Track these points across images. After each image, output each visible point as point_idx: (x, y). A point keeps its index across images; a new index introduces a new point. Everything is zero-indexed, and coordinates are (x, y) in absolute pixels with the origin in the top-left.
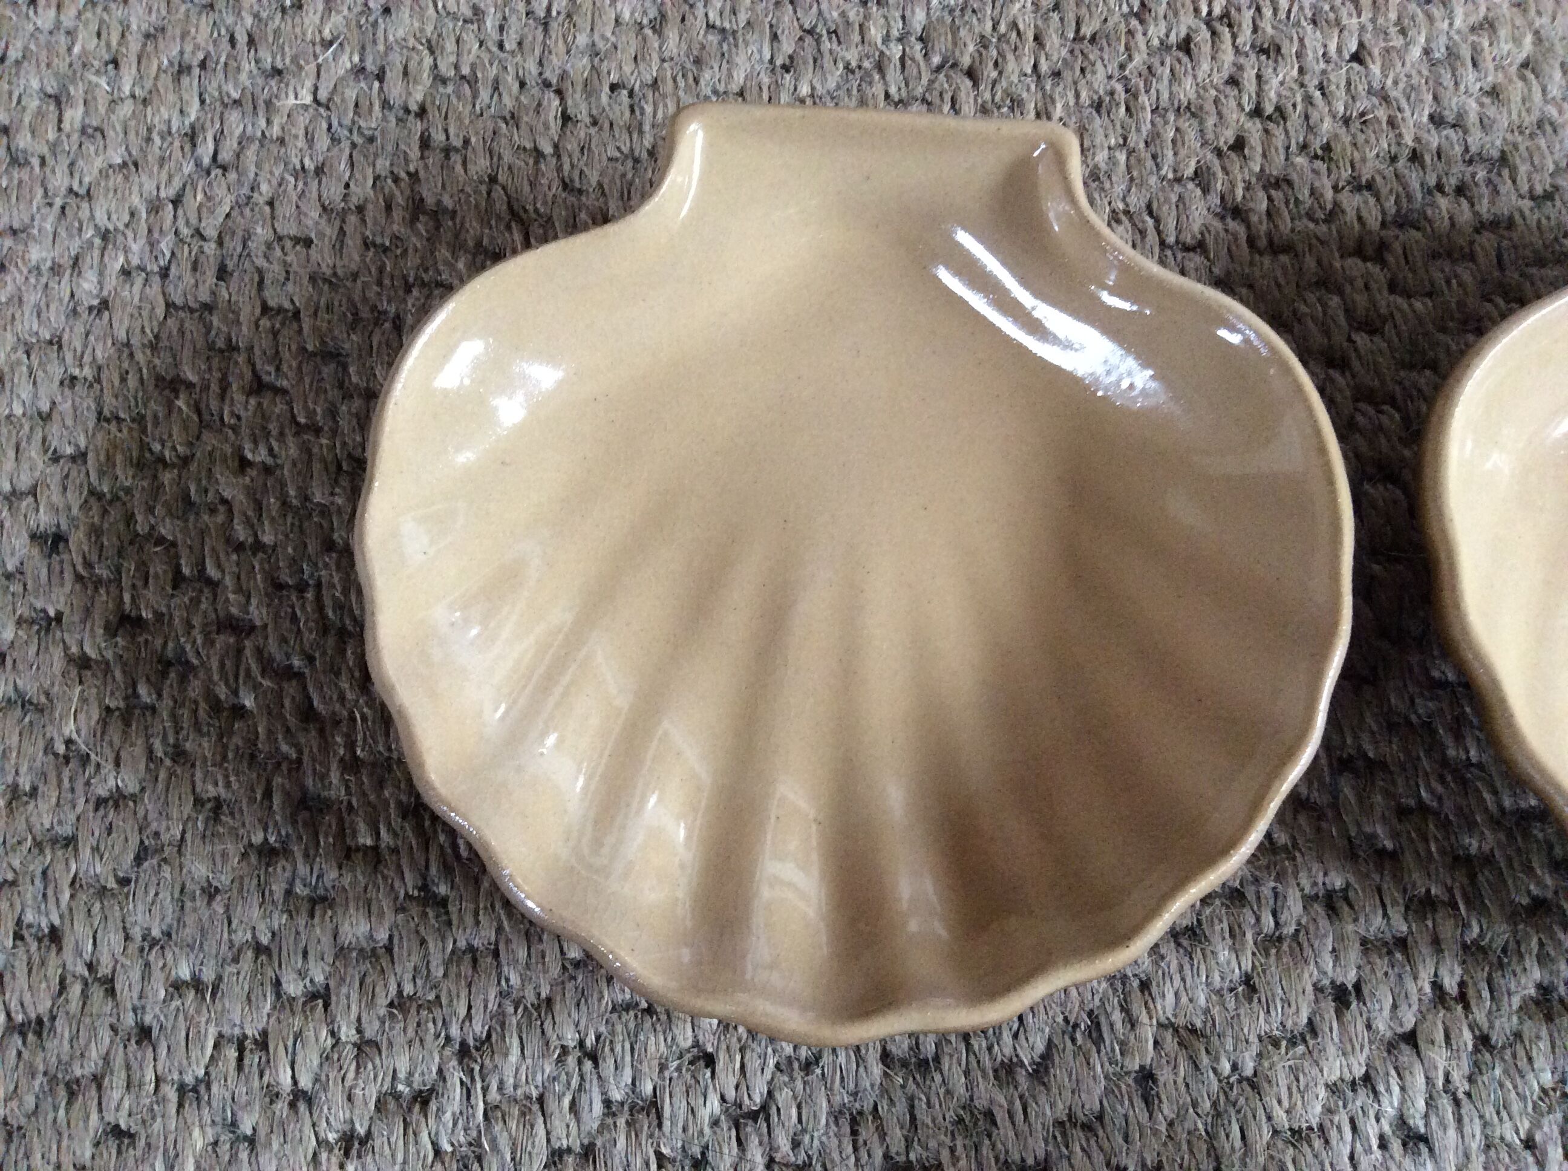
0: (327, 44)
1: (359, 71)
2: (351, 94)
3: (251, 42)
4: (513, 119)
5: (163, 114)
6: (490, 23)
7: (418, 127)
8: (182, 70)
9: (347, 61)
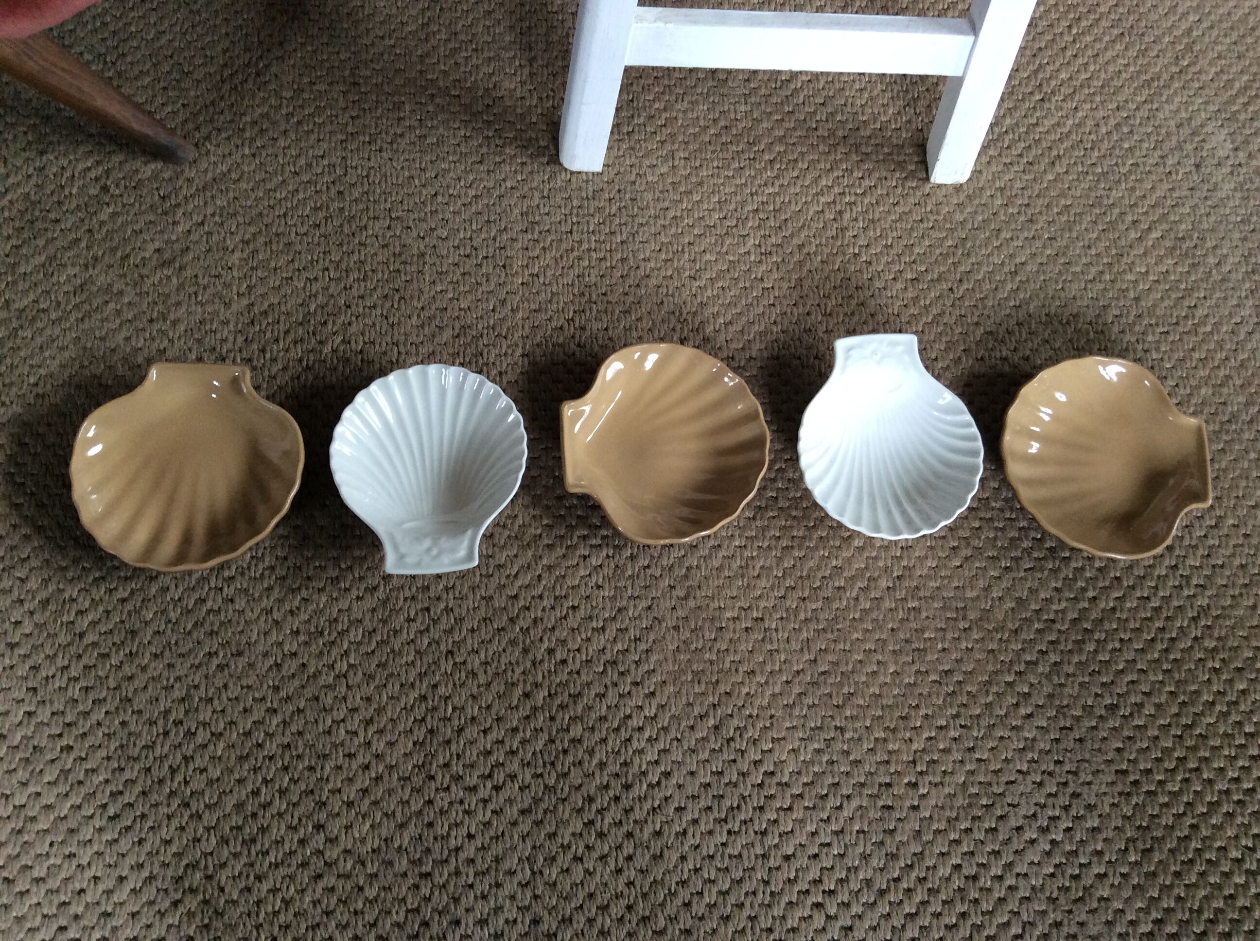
0: (334, 334)
1: (343, 341)
2: (342, 348)
3: (314, 334)
4: (385, 353)
5: (292, 354)
6: (378, 328)
7: (360, 357)
8: (296, 343)
9: (340, 339)
